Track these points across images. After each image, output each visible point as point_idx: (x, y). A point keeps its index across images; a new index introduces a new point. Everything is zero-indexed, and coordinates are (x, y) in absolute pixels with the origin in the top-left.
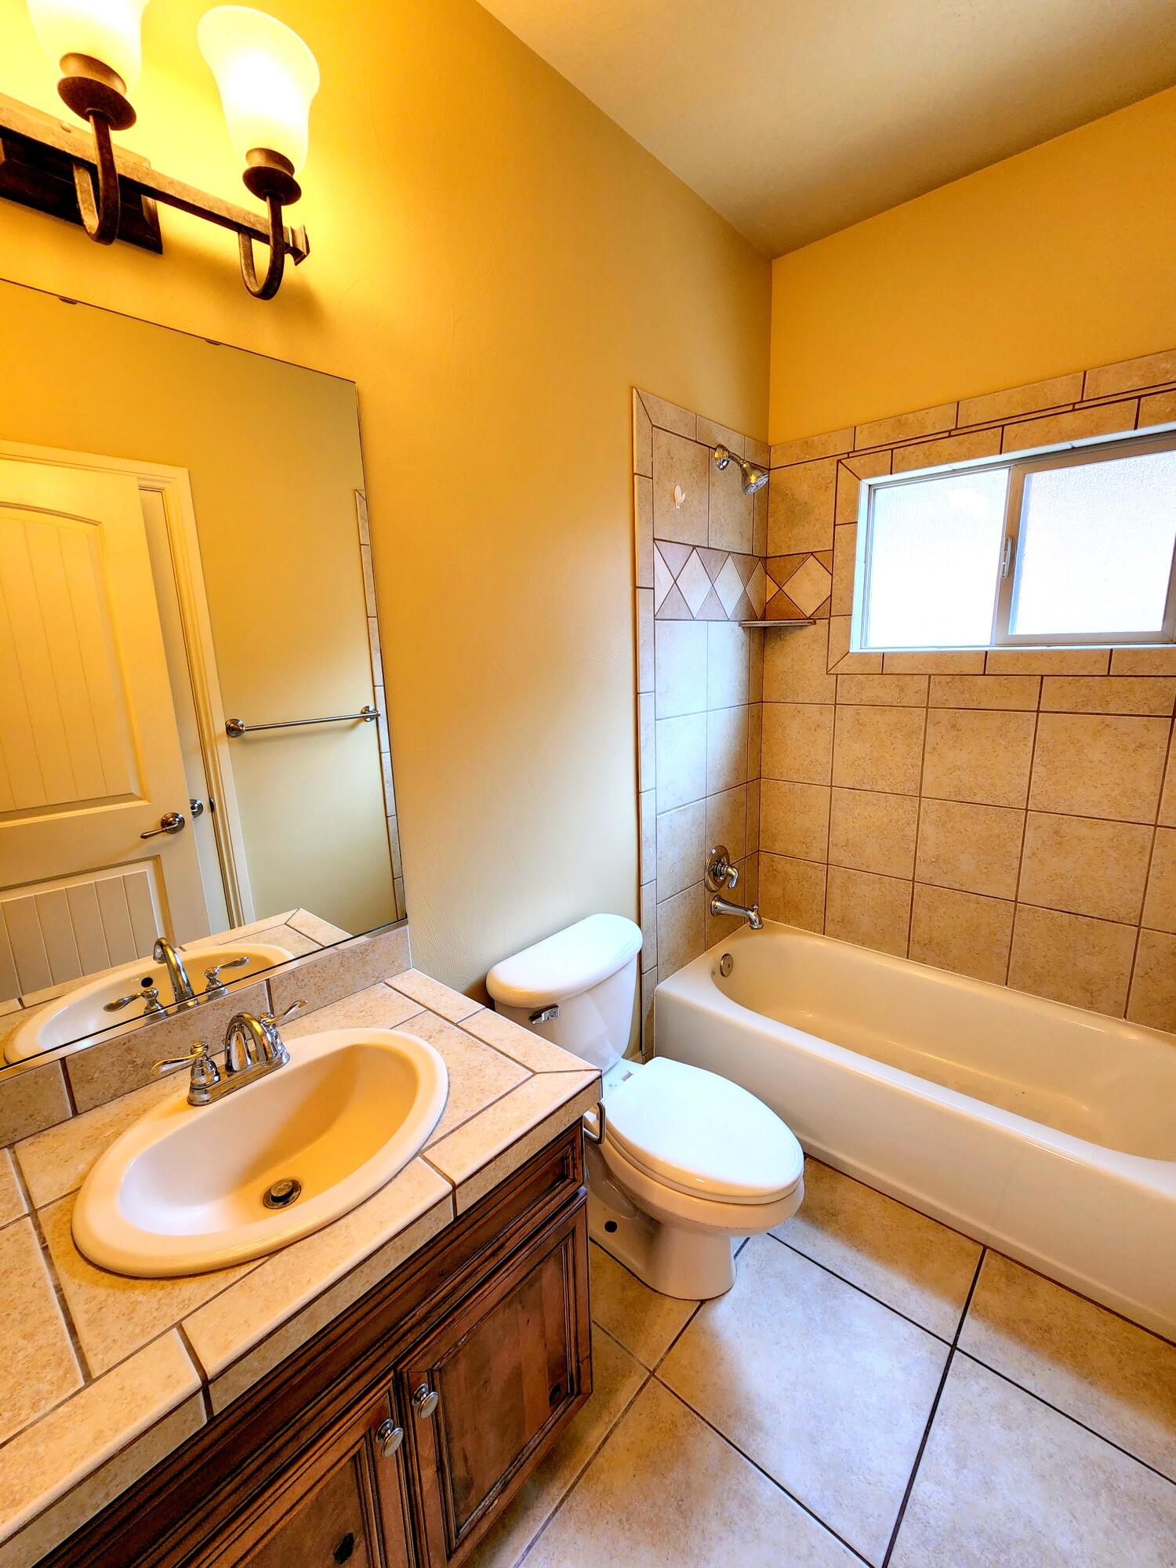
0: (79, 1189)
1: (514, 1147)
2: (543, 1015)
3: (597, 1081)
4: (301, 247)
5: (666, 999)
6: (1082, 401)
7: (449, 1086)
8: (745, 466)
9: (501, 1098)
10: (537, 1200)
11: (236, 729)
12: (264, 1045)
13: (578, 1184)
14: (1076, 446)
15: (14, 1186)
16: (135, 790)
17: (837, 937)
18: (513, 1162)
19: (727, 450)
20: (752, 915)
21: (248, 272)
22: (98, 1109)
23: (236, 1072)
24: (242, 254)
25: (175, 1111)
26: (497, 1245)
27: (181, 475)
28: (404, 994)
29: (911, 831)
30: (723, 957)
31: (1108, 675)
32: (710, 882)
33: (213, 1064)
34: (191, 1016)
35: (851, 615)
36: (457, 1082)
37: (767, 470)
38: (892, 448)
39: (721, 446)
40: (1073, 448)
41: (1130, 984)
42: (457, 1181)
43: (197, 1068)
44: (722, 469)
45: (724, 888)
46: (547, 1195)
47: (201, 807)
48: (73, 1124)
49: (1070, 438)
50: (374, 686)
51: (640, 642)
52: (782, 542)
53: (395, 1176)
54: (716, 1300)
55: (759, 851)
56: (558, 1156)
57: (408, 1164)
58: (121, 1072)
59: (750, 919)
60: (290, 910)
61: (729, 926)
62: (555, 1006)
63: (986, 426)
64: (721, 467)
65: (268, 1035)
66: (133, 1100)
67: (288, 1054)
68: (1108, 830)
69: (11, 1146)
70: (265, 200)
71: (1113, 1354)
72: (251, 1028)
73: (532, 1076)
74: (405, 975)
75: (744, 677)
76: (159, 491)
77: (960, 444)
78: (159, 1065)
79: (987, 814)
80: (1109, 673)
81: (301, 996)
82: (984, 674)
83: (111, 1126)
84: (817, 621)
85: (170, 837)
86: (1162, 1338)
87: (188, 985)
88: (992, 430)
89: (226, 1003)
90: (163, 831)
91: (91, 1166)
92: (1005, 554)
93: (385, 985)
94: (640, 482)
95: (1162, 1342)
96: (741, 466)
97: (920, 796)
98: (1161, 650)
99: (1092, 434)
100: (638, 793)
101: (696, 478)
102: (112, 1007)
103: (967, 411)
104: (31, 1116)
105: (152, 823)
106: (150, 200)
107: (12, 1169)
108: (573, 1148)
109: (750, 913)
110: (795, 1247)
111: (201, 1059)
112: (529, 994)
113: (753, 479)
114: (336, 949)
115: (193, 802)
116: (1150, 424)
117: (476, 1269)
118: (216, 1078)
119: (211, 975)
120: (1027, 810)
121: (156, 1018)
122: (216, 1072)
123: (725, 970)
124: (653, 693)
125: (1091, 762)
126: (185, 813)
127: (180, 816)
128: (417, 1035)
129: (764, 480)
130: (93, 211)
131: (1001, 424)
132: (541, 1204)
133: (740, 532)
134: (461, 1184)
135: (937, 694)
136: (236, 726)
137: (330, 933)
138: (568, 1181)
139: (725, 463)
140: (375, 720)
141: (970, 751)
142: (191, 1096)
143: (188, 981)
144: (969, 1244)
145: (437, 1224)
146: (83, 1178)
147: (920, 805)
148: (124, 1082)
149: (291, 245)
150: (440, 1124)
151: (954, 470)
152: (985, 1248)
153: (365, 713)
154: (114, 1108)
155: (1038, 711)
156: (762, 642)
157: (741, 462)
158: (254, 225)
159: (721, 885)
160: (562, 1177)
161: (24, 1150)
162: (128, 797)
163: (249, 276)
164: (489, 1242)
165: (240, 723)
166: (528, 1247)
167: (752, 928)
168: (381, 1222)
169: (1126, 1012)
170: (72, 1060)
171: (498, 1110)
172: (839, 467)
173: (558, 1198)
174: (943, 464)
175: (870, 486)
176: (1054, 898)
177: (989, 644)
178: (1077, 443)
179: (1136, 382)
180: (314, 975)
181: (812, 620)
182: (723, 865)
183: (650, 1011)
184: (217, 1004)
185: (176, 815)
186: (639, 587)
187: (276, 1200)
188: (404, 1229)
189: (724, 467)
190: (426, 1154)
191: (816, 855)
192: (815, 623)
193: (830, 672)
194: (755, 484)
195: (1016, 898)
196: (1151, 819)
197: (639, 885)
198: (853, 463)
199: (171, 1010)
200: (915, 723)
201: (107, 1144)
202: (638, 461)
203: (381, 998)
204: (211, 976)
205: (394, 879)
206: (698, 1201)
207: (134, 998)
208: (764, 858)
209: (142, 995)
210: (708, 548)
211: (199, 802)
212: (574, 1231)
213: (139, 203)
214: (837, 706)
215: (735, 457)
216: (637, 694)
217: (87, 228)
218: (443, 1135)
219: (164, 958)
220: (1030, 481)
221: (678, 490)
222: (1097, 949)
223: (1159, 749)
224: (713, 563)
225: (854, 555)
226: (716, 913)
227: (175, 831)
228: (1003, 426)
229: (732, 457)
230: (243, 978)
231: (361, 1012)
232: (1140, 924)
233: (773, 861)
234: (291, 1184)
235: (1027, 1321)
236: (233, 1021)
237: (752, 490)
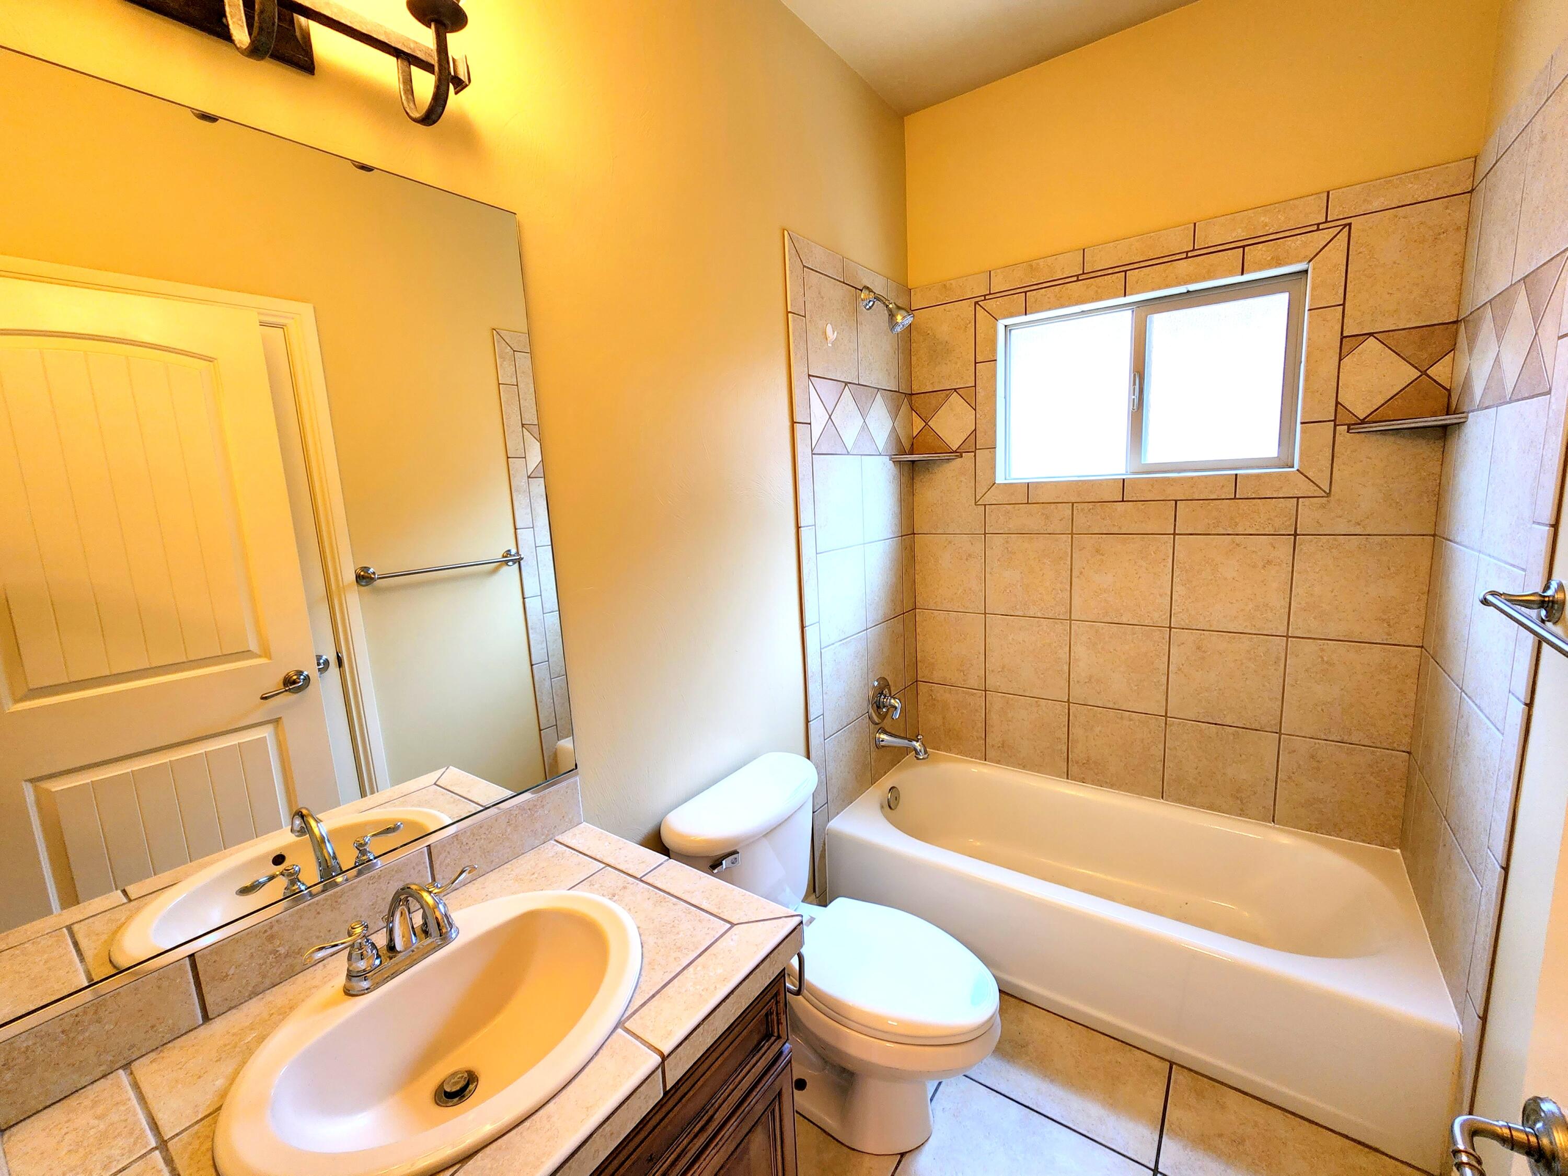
0: (219, 1108)
1: (721, 1008)
2: (724, 862)
3: (799, 927)
4: (462, 75)
5: (839, 838)
6: (1194, 250)
7: (642, 947)
8: (891, 306)
9: (700, 955)
10: (742, 1065)
11: (368, 577)
12: (436, 918)
13: (783, 1041)
14: (1191, 290)
15: (135, 1115)
16: (253, 647)
17: (998, 762)
18: (720, 1024)
19: (872, 292)
20: (917, 745)
21: (407, 98)
22: (234, 1011)
23: (400, 952)
24: (401, 79)
25: (332, 1003)
26: (706, 1118)
27: (306, 310)
28: (577, 851)
29: (1063, 653)
30: (890, 790)
31: (1235, 498)
32: (873, 714)
33: (373, 945)
34: (343, 893)
35: (995, 448)
36: (651, 941)
37: (910, 311)
38: (1025, 291)
39: (868, 288)
40: (1188, 292)
41: (1276, 788)
42: (666, 1053)
43: (356, 951)
44: (868, 309)
45: (888, 721)
46: (753, 1057)
47: (327, 662)
48: (205, 1032)
49: (1186, 283)
50: (516, 529)
51: (800, 476)
52: (924, 381)
53: (596, 1053)
54: (917, 1152)
55: (917, 681)
56: (764, 1012)
57: (608, 1038)
58: (261, 965)
59: (915, 750)
60: (439, 769)
61: (894, 757)
62: (735, 852)
63: (1110, 271)
64: (868, 307)
65: (441, 906)
66: (277, 997)
67: (457, 928)
68: (1245, 643)
69: (127, 1066)
70: (430, 27)
71: (1304, 1158)
72: (420, 900)
73: (730, 929)
74: (576, 830)
75: (897, 510)
76: (281, 327)
77: (1087, 288)
78: (313, 952)
79: (1134, 634)
80: (1235, 496)
81: (465, 862)
82: (1123, 501)
83: (252, 1029)
84: (964, 454)
85: (294, 697)
86: (1347, 1137)
87: (335, 858)
88: (1116, 275)
89: (382, 876)
90: (286, 691)
91: (232, 1080)
92: (1134, 389)
93: (555, 843)
94: (794, 320)
95: (1348, 1141)
96: (887, 306)
97: (1070, 620)
98: (1280, 474)
99: (1204, 279)
100: (803, 627)
101: (845, 317)
102: (245, 891)
103: (1092, 257)
104: (152, 1027)
105: (274, 682)
106: (302, 20)
107: (131, 1094)
108: (777, 1002)
109: (914, 743)
110: (988, 1085)
111: (359, 941)
112: (708, 842)
113: (899, 318)
114: (499, 809)
115: (319, 658)
116: (1255, 271)
117: (686, 1147)
118: (377, 962)
119: (361, 845)
120: (1170, 628)
121: (297, 901)
122: (377, 954)
123: (891, 803)
124: (814, 527)
125: (1226, 579)
126: (311, 669)
127: (306, 673)
128: (599, 894)
129: (909, 320)
130: (242, 26)
131: (1124, 269)
132: (748, 1067)
133: (887, 370)
134: (669, 1055)
135: (1081, 521)
136: (366, 574)
137: (489, 792)
138: (773, 1039)
139: (871, 303)
140: (517, 564)
141: (1114, 574)
142: (349, 985)
143: (334, 853)
144: (1155, 1062)
145: (647, 1102)
146: (224, 1094)
147: (1070, 628)
148: (264, 977)
149: (453, 73)
150: (638, 991)
151: (1083, 311)
152: (1172, 1064)
153: (507, 557)
154: (254, 1007)
155: (1174, 534)
156: (911, 475)
157: (887, 302)
158: (414, 51)
159: (883, 717)
160: (767, 1036)
161: (142, 1069)
162: (246, 654)
163: (408, 102)
164: (698, 1115)
165: (371, 570)
166: (736, 1117)
167: (918, 759)
168: (587, 1108)
169: (1274, 817)
170: (203, 957)
171: (699, 969)
172: (977, 308)
173: (763, 1058)
174: (1073, 305)
175: (1006, 326)
176: (1201, 712)
177: (1124, 472)
178: (1192, 287)
179: (1240, 233)
180: (479, 838)
181: (958, 453)
182: (885, 696)
183: (822, 851)
184: (371, 878)
185: (300, 673)
186: (796, 423)
187: (450, 1096)
188: (613, 1113)
189: (870, 308)
190: (627, 1025)
191: (973, 682)
192: (962, 457)
193: (978, 503)
194: (901, 323)
195: (1166, 713)
196: (1282, 630)
197: (807, 721)
198: (990, 305)
199: (315, 890)
200: (1062, 549)
201: (249, 1052)
202: (791, 301)
203: (553, 857)
204: (361, 848)
205: (540, 730)
206: (892, 1045)
207: (271, 878)
208: (923, 687)
209: (282, 874)
210: (859, 384)
211: (324, 657)
212: (780, 1094)
213: (292, 21)
214: (987, 535)
215: (880, 297)
216: (798, 528)
217: (236, 42)
218: (643, 1001)
219: (305, 830)
220: (1151, 322)
221: (829, 329)
222: (1243, 757)
223: (1285, 565)
224: (864, 399)
225: (995, 391)
226: (879, 746)
227: (299, 689)
228: (1125, 271)
229: (877, 298)
230: (401, 846)
231: (534, 874)
232: (1280, 730)
233: (931, 690)
234: (466, 1075)
235: (1220, 1135)
236: (397, 894)
237: (898, 329)
